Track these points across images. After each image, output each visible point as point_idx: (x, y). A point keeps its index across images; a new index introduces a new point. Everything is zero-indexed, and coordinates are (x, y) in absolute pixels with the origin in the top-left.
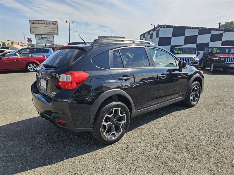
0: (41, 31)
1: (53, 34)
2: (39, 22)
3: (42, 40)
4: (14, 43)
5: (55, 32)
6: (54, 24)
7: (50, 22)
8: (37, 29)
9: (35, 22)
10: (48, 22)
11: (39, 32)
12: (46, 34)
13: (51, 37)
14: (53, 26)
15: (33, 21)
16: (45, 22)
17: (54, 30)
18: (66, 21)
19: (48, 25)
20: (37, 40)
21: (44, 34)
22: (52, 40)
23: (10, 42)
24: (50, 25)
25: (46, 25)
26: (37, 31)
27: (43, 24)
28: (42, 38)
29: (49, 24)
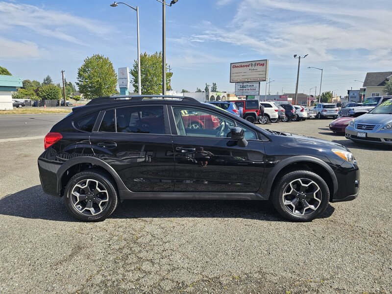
0: (244, 77)
1: (258, 80)
2: (242, 64)
3: (243, 90)
4: (230, 95)
5: (263, 76)
6: (261, 65)
7: (257, 62)
8: (238, 75)
9: (237, 65)
10: (254, 63)
11: (240, 78)
12: (249, 80)
13: (256, 85)
14: (259, 68)
15: (235, 65)
16: (250, 63)
17: (261, 73)
18: (295, 56)
19: (253, 68)
20: (237, 90)
21: (247, 81)
22: (257, 89)
23: (225, 95)
24: (256, 67)
25: (250, 67)
26: (238, 77)
27: (246, 66)
28: (243, 87)
29: (255, 65)
